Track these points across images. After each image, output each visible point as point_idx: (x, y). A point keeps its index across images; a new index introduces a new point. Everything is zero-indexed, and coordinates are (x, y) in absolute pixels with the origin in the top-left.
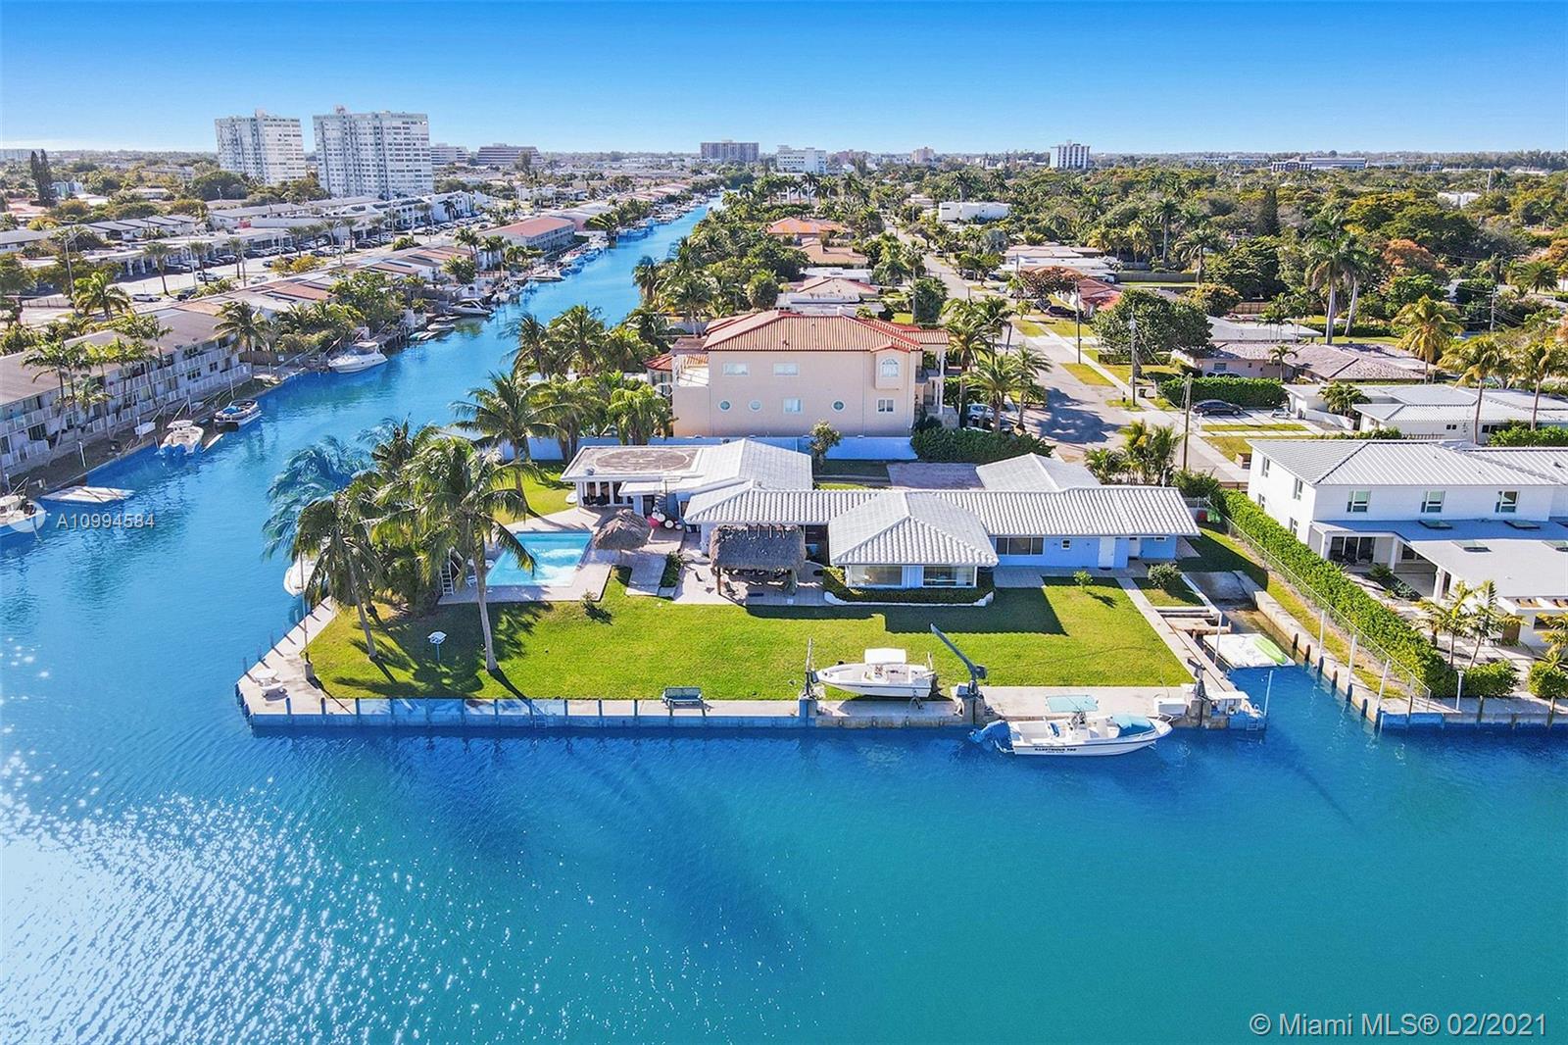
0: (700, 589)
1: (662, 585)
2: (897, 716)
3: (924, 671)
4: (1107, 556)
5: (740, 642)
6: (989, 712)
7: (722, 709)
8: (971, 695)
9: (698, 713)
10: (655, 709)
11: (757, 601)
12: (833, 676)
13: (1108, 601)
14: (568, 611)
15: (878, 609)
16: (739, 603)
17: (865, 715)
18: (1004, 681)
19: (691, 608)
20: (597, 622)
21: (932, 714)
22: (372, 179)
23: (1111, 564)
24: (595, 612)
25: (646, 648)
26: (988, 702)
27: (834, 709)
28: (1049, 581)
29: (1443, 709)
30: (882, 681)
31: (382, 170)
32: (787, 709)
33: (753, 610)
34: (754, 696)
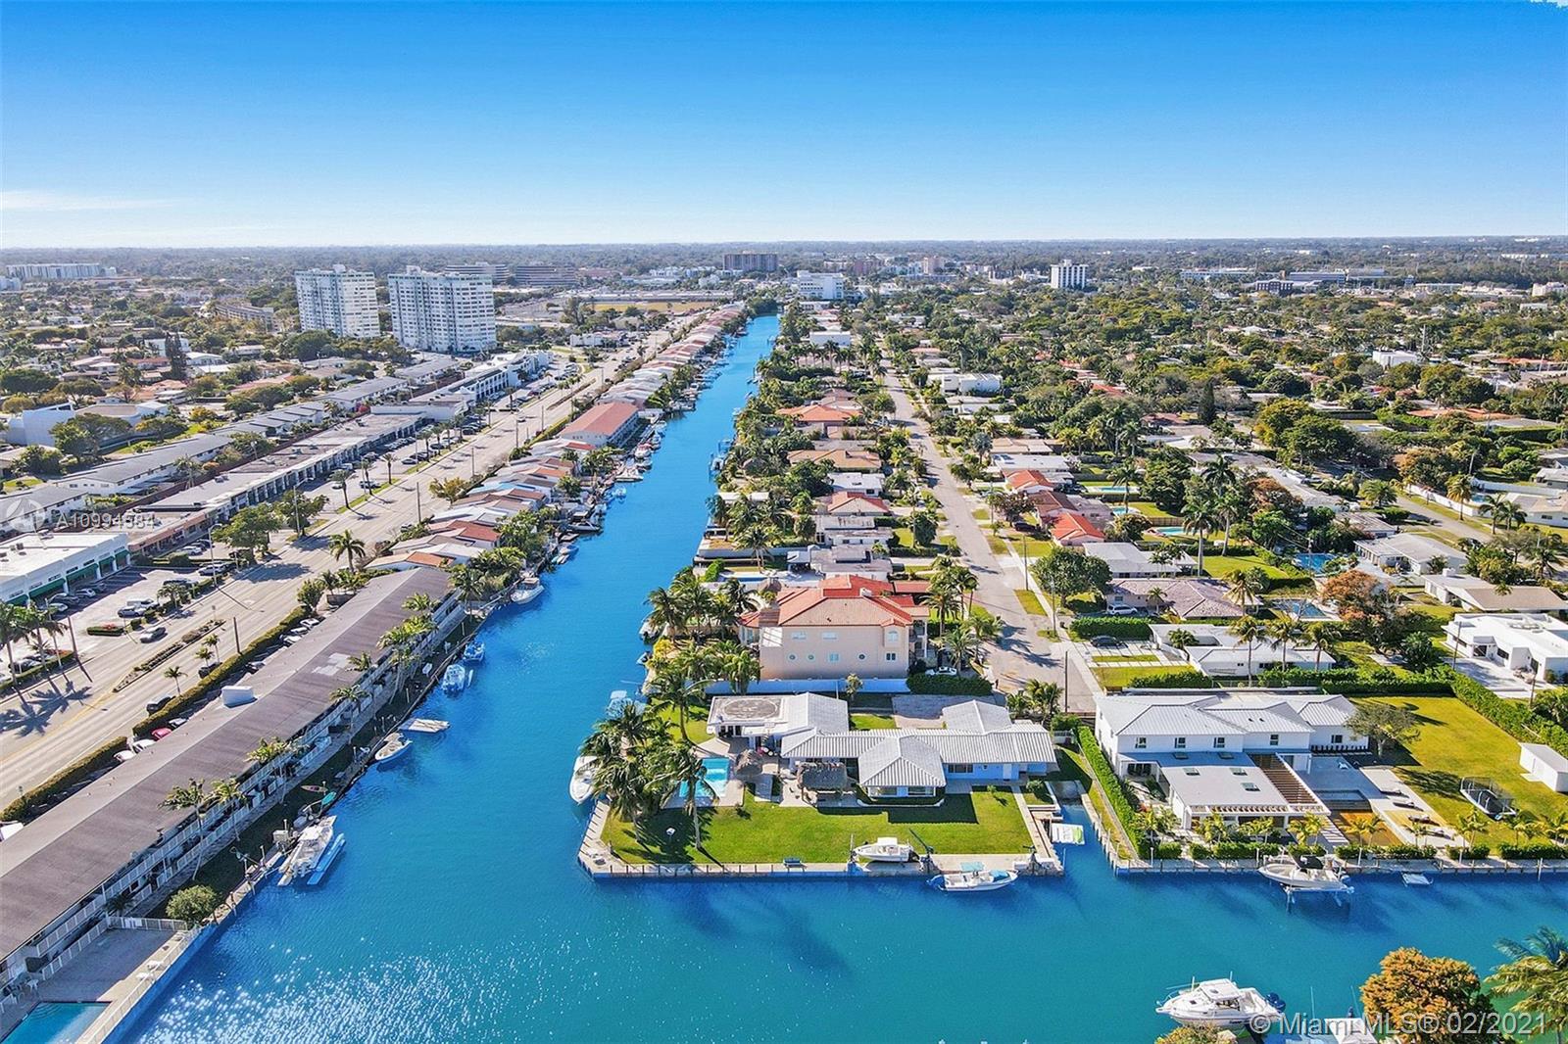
0: (793, 797)
1: (773, 794)
2: (893, 871)
3: (906, 848)
4: (1007, 773)
5: (817, 830)
6: (936, 868)
7: (812, 868)
8: (927, 861)
9: (801, 870)
10: (781, 868)
11: (823, 804)
12: (864, 851)
13: (1003, 802)
14: (728, 811)
15: (884, 809)
16: (813, 805)
17: (879, 870)
18: (945, 851)
19: (789, 809)
20: (744, 819)
21: (910, 869)
22: (442, 332)
23: (1009, 777)
24: (742, 813)
25: (770, 835)
26: (935, 863)
27: (864, 867)
28: (975, 789)
29: (1146, 865)
30: (886, 854)
31: (451, 325)
32: (841, 867)
33: (823, 810)
34: (826, 861)
